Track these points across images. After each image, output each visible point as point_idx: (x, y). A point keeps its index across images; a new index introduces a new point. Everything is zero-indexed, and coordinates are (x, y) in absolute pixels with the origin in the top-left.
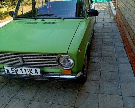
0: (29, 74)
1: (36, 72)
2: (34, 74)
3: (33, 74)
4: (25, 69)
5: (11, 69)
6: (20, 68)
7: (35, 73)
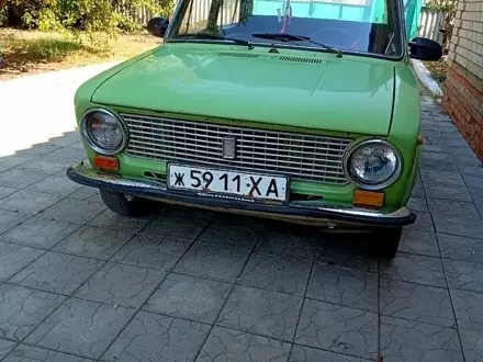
0: (247, 193)
1: (273, 189)
2: (263, 196)
3: (260, 194)
4: (238, 177)
5: (192, 172)
6: (222, 173)
7: (269, 191)
